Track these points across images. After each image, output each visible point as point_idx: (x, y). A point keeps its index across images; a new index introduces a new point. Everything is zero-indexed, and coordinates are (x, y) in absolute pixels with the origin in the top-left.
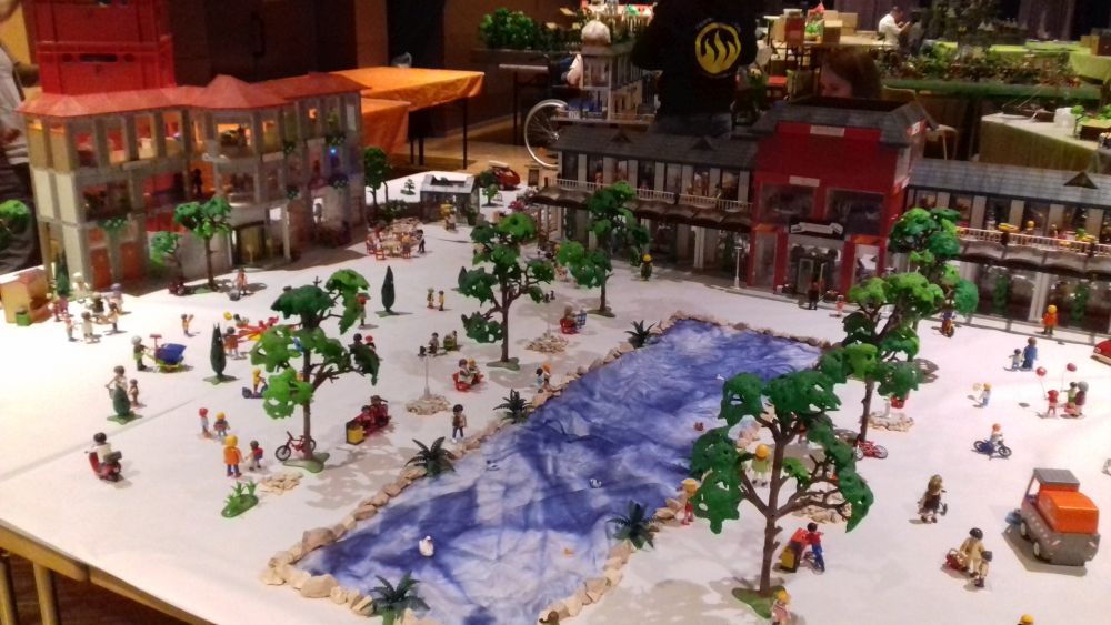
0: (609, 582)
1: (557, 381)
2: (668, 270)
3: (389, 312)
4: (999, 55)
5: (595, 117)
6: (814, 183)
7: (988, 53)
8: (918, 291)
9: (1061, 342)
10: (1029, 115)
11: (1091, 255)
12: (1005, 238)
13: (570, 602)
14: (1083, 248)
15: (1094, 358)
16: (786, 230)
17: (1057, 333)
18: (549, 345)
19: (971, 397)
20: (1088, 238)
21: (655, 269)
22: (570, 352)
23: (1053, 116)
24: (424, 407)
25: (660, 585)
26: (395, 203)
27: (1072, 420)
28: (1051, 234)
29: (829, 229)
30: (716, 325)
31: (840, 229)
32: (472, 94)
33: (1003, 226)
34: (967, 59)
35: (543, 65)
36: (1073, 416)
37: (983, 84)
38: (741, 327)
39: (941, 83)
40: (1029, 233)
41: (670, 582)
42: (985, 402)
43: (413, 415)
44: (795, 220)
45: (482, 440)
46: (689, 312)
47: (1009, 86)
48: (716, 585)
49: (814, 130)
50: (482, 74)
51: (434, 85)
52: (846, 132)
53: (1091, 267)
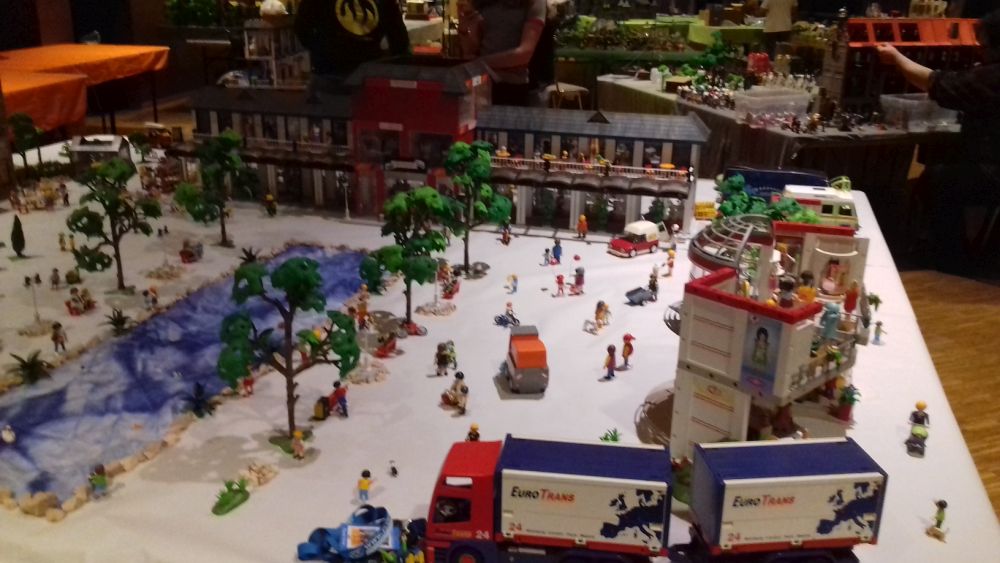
0: (164, 444)
1: (164, 301)
2: (293, 208)
3: (20, 256)
4: (627, 27)
5: (263, 83)
6: (399, 127)
7: (619, 25)
8: (429, 200)
9: (589, 243)
10: (632, 75)
11: (606, 174)
12: (547, 165)
13: (126, 462)
14: (601, 169)
15: (609, 253)
16: (382, 167)
17: (589, 237)
18: (167, 273)
19: (507, 287)
20: (603, 162)
21: (279, 208)
22: (185, 277)
23: (649, 74)
24: (34, 330)
25: (210, 442)
26: (49, 164)
27: (576, 297)
28: (581, 161)
29: (414, 165)
30: (322, 248)
31: (421, 164)
32: (159, 66)
33: (546, 156)
34: (603, 30)
35: (225, 39)
36: (577, 294)
37: (611, 51)
38: (342, 248)
39: (577, 50)
40: (564, 160)
41: (219, 439)
42: (515, 289)
43: (25, 337)
44: (388, 159)
45: (82, 351)
46: (301, 239)
47: (630, 52)
48: (256, 437)
49: (394, 84)
50: (167, 48)
51: (116, 60)
52: (418, 85)
53: (607, 183)
